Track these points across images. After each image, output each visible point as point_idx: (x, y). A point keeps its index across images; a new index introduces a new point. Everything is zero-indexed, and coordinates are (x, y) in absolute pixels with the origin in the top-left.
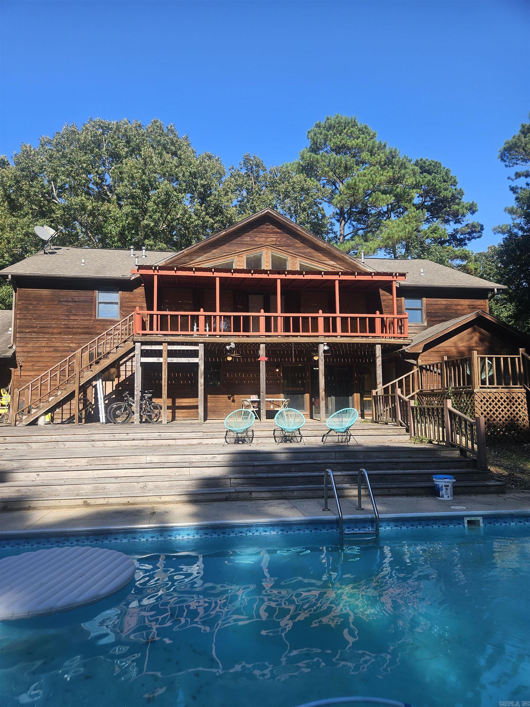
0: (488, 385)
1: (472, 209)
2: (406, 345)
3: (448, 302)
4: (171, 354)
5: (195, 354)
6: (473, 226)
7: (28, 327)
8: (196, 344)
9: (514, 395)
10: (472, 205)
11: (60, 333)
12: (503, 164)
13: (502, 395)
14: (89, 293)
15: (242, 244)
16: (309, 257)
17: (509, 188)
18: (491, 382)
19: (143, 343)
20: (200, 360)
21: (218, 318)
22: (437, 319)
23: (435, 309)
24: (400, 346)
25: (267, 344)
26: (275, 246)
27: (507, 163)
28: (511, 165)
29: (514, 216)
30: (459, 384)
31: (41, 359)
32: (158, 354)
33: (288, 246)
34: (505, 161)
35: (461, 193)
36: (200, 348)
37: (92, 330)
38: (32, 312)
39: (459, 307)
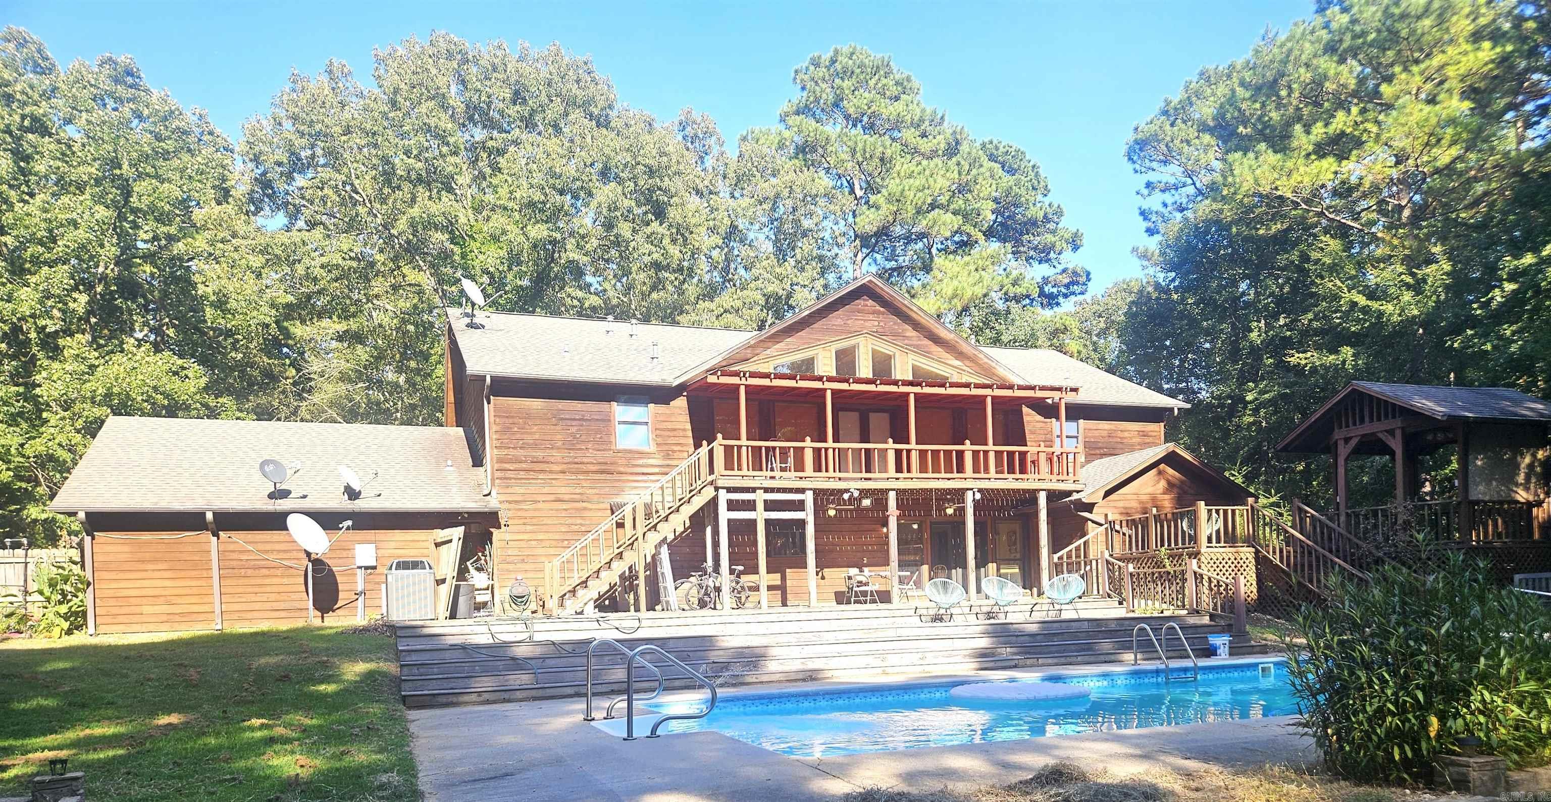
0: (1214, 544)
1: (1075, 243)
2: (1078, 492)
3: (1112, 427)
4: (770, 506)
5: (799, 506)
6: (1075, 273)
7: (510, 461)
8: (802, 491)
9: (1242, 555)
10: (1076, 235)
11: (563, 472)
12: (1130, 167)
13: (1230, 555)
14: (603, 406)
15: (828, 330)
16: (926, 354)
17: (1138, 211)
18: (1218, 541)
19: (729, 490)
20: (808, 515)
21: (830, 452)
22: (1098, 452)
23: (1094, 437)
24: (1069, 493)
25: (899, 492)
26: (879, 334)
27: (1138, 167)
28: (1143, 170)
29: (1145, 263)
30: (1176, 543)
31: (537, 514)
32: (750, 506)
33: (896, 335)
34: (1134, 162)
35: (1059, 213)
36: (809, 497)
37: (612, 468)
38: (518, 436)
39: (1126, 434)
